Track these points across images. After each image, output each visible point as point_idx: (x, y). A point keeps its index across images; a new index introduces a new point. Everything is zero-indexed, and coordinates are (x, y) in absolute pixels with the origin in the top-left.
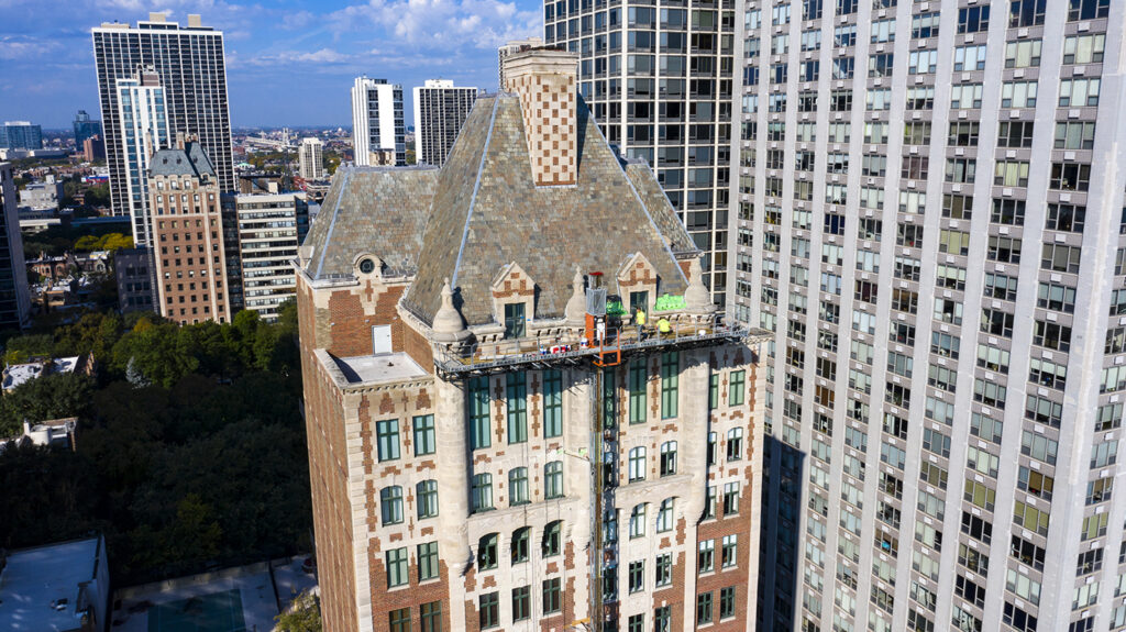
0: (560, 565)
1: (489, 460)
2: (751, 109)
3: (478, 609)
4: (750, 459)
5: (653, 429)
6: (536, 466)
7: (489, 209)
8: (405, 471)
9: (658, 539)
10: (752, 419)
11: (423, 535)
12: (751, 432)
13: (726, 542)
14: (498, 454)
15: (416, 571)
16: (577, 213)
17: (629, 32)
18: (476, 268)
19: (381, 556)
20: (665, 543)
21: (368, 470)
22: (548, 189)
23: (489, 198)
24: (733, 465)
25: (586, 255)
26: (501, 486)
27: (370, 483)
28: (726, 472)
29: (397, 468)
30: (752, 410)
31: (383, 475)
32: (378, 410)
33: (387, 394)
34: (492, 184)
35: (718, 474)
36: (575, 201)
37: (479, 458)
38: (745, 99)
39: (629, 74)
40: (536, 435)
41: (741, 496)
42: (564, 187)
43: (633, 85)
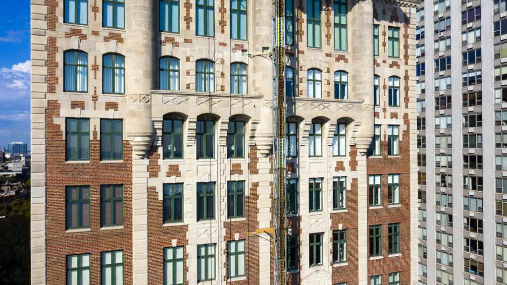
0: (244, 167)
1: (176, 45)
3: (161, 198)
4: (407, 107)
5: (328, 55)
6: (222, 62)
8: (91, 38)
9: (334, 163)
10: (406, 71)
11: (107, 109)
12: (407, 83)
13: (390, 181)
14: (186, 41)
15: (98, 146)
19: (60, 121)
20: (340, 166)
21: (52, 26)
24: (393, 110)
26: (188, 73)
27: (52, 41)
28: (388, 114)
29: (84, 32)
30: (406, 64)
31: (68, 35)
35: (382, 114)
37: (167, 39)
40: (223, 32)
41: (401, 139)
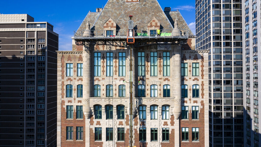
0: (124, 123)
1: (100, 80)
2: (248, 29)
3: (94, 132)
4: (203, 98)
5: (160, 79)
6: (116, 85)
7: (109, 8)
8: (74, 80)
9: (163, 122)
10: (203, 82)
11: (78, 103)
12: (203, 87)
13: (194, 131)
14: (103, 79)
15: (76, 114)
16: (137, 9)
17: (213, 17)
18: (101, 22)
19: (65, 107)
20: (166, 124)
21: (63, 78)
22: (130, 3)
23: (110, 5)
24: (195, 99)
25: (138, 20)
26: (103, 90)
27: (63, 82)
28: (192, 101)
29: (72, 79)
30: (203, 78)
31: (67, 80)
32: (67, 60)
33: (70, 55)
34: (112, 2)
35: (188, 102)
36: (137, 6)
37: (96, 79)
38: (246, 27)
39: (213, 28)
40: (116, 74)
41: (199, 112)
42: (135, 3)
43: (214, 31)
